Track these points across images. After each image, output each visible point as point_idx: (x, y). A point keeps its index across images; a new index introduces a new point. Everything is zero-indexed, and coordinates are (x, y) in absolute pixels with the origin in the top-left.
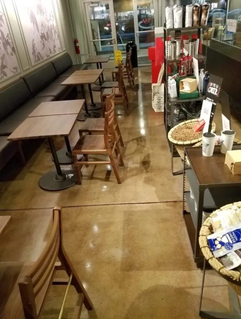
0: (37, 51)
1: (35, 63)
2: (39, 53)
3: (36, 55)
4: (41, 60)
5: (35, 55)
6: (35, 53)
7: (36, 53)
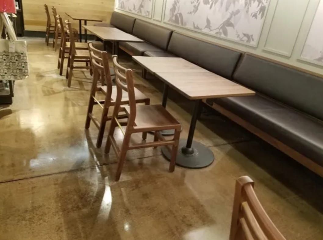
0: (178, 11)
1: (169, 21)
2: (181, 14)
3: (175, 14)
4: (180, 24)
5: (173, 14)
6: (174, 12)
7: (176, 12)
